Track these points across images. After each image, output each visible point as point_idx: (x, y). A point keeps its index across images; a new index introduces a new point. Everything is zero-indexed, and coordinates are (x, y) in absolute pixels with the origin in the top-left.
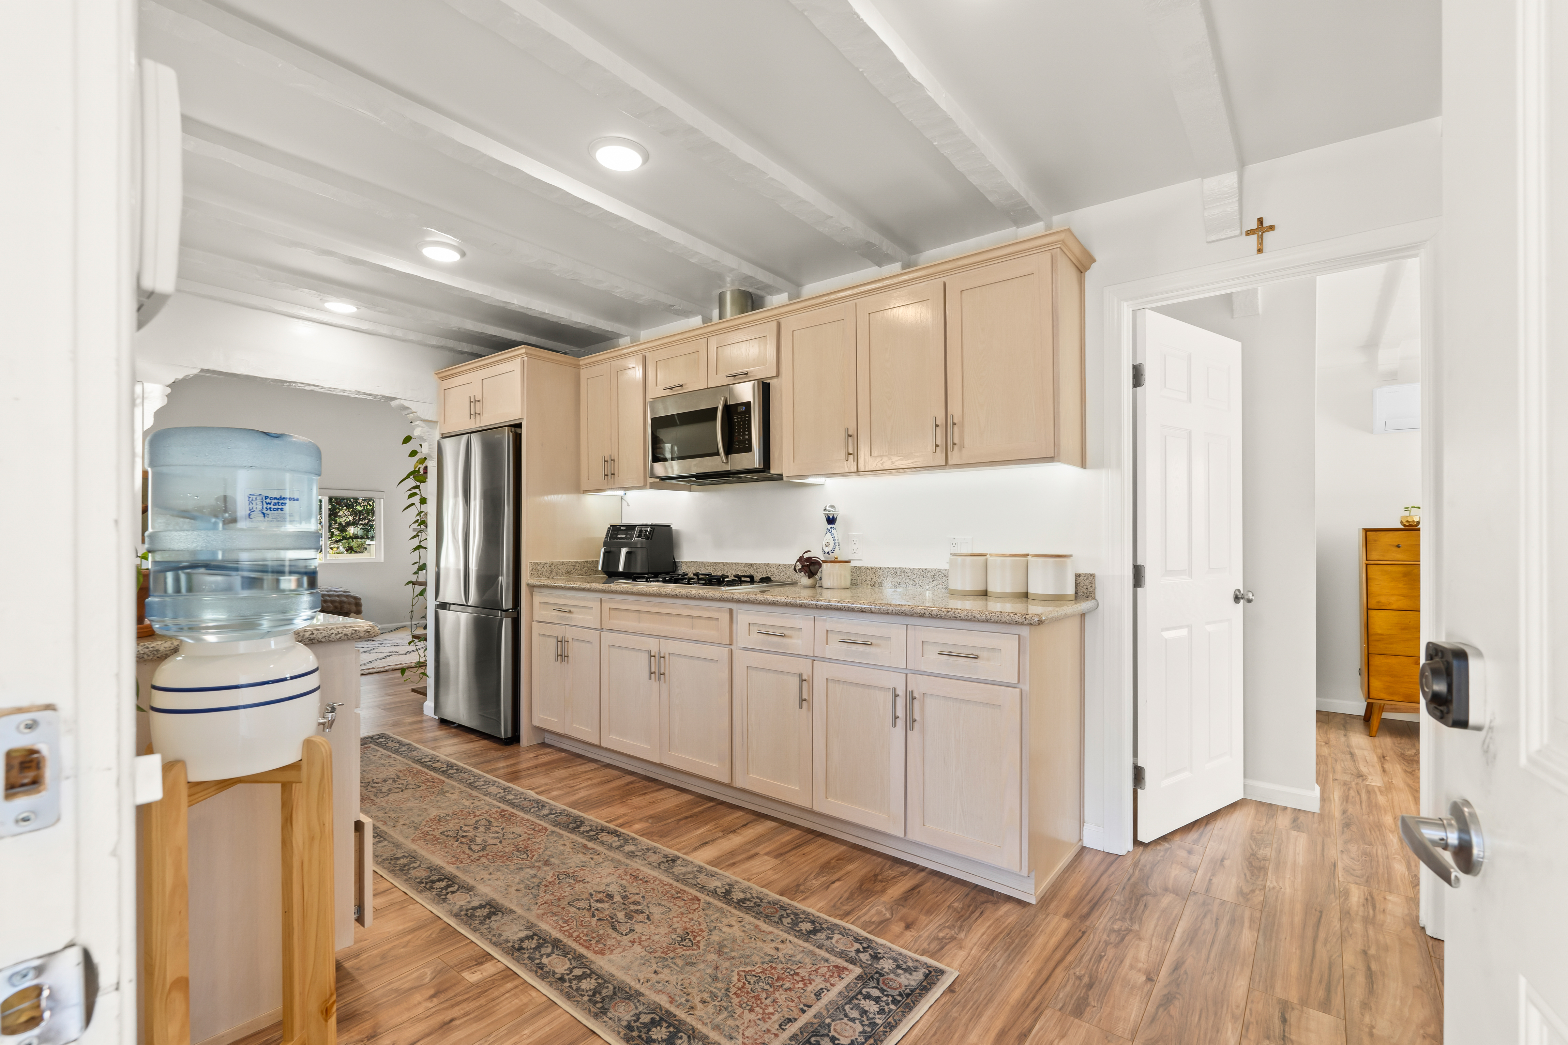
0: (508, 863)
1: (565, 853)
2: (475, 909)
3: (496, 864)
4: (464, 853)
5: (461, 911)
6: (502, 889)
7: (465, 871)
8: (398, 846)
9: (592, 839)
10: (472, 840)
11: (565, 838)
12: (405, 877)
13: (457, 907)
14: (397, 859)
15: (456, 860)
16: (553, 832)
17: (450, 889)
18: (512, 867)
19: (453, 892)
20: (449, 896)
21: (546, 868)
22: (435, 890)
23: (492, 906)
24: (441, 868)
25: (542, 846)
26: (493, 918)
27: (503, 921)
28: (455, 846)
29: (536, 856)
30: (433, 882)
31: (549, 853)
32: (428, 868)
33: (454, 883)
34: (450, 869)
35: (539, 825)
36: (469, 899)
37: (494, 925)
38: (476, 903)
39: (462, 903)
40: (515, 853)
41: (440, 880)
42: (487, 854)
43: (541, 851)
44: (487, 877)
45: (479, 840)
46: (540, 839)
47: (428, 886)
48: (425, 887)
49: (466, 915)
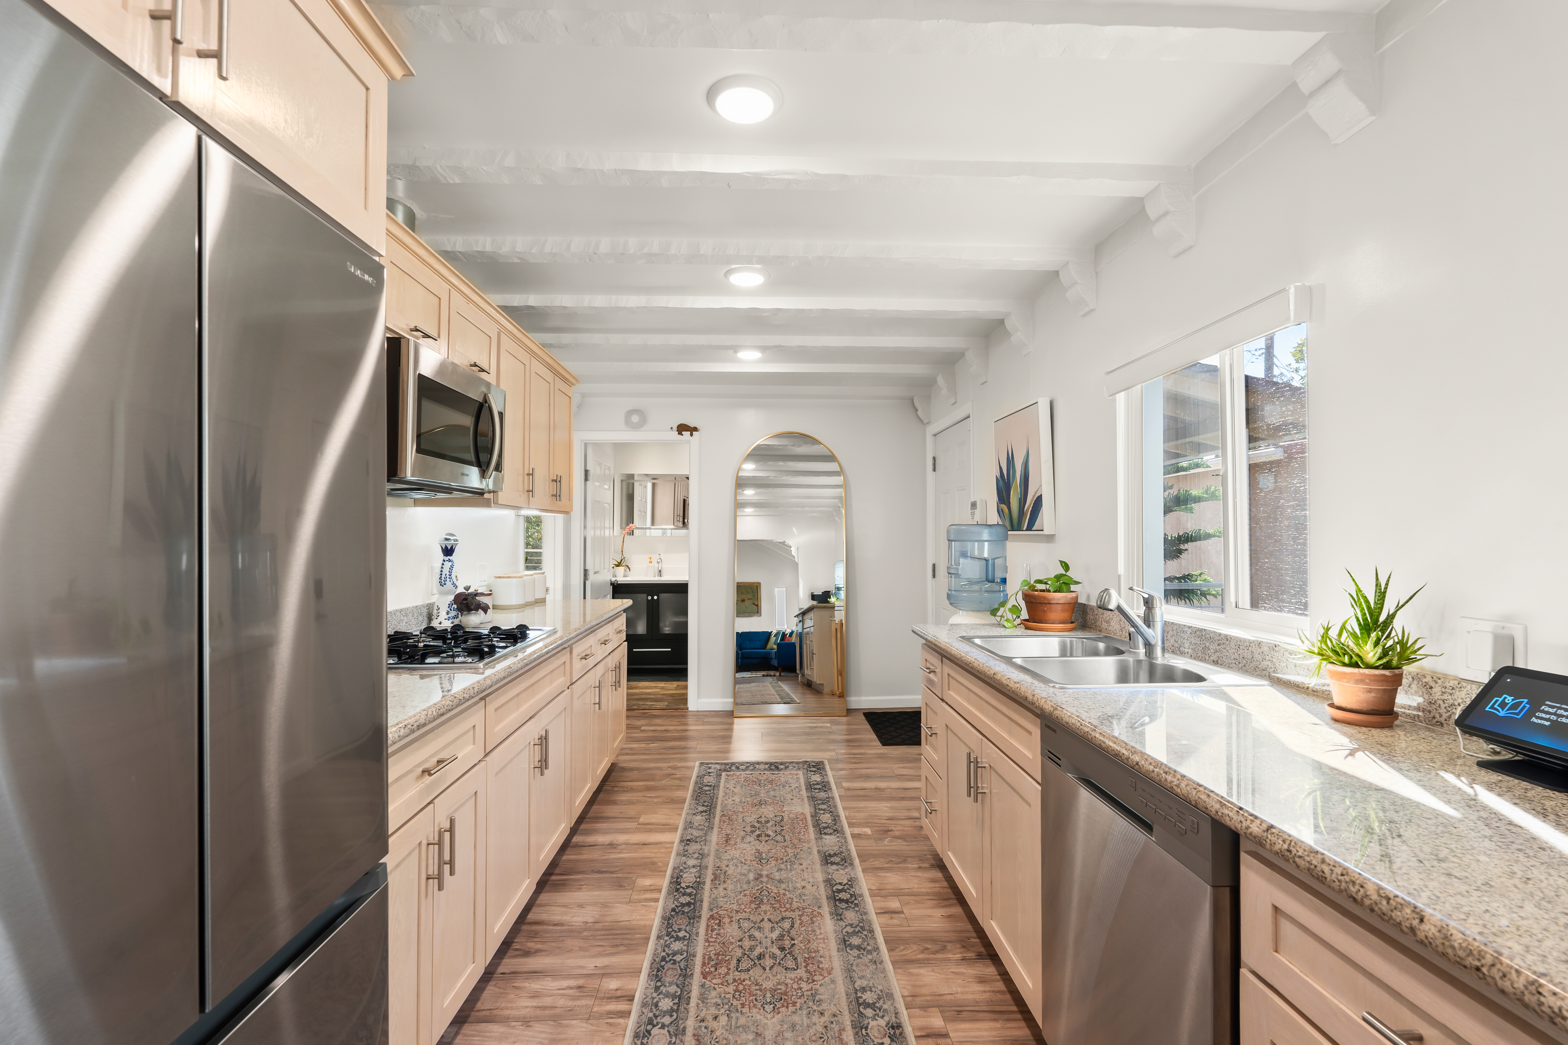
0: (782, 892)
1: (735, 880)
2: (837, 864)
3: (791, 896)
4: (801, 924)
5: (846, 866)
6: (809, 870)
7: (817, 899)
8: (849, 971)
9: (699, 885)
10: (781, 937)
11: (713, 896)
12: (864, 917)
13: (847, 870)
14: (859, 948)
15: (814, 917)
16: (711, 910)
17: (840, 887)
18: (783, 886)
19: (841, 884)
20: (845, 881)
21: (765, 873)
22: (851, 892)
23: (827, 860)
24: (831, 914)
25: (741, 896)
26: (832, 853)
27: (830, 848)
28: (800, 939)
29: (757, 888)
30: (847, 901)
31: (745, 887)
32: (841, 919)
33: (834, 892)
34: (826, 910)
35: (708, 926)
36: (836, 872)
37: (836, 848)
38: (834, 867)
39: (842, 872)
40: (765, 901)
41: (841, 900)
42: (785, 911)
43: (747, 892)
44: (808, 886)
45: (775, 935)
46: (731, 906)
47: (854, 898)
48: (856, 899)
49: (846, 862)
